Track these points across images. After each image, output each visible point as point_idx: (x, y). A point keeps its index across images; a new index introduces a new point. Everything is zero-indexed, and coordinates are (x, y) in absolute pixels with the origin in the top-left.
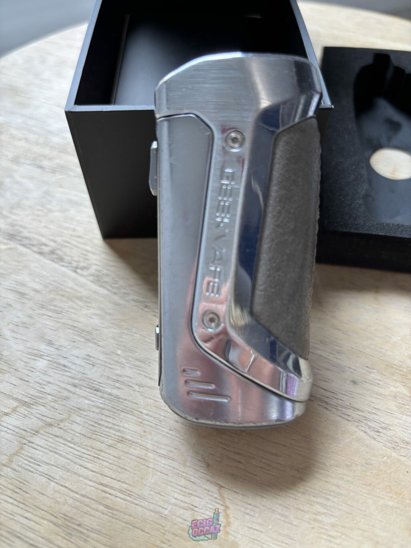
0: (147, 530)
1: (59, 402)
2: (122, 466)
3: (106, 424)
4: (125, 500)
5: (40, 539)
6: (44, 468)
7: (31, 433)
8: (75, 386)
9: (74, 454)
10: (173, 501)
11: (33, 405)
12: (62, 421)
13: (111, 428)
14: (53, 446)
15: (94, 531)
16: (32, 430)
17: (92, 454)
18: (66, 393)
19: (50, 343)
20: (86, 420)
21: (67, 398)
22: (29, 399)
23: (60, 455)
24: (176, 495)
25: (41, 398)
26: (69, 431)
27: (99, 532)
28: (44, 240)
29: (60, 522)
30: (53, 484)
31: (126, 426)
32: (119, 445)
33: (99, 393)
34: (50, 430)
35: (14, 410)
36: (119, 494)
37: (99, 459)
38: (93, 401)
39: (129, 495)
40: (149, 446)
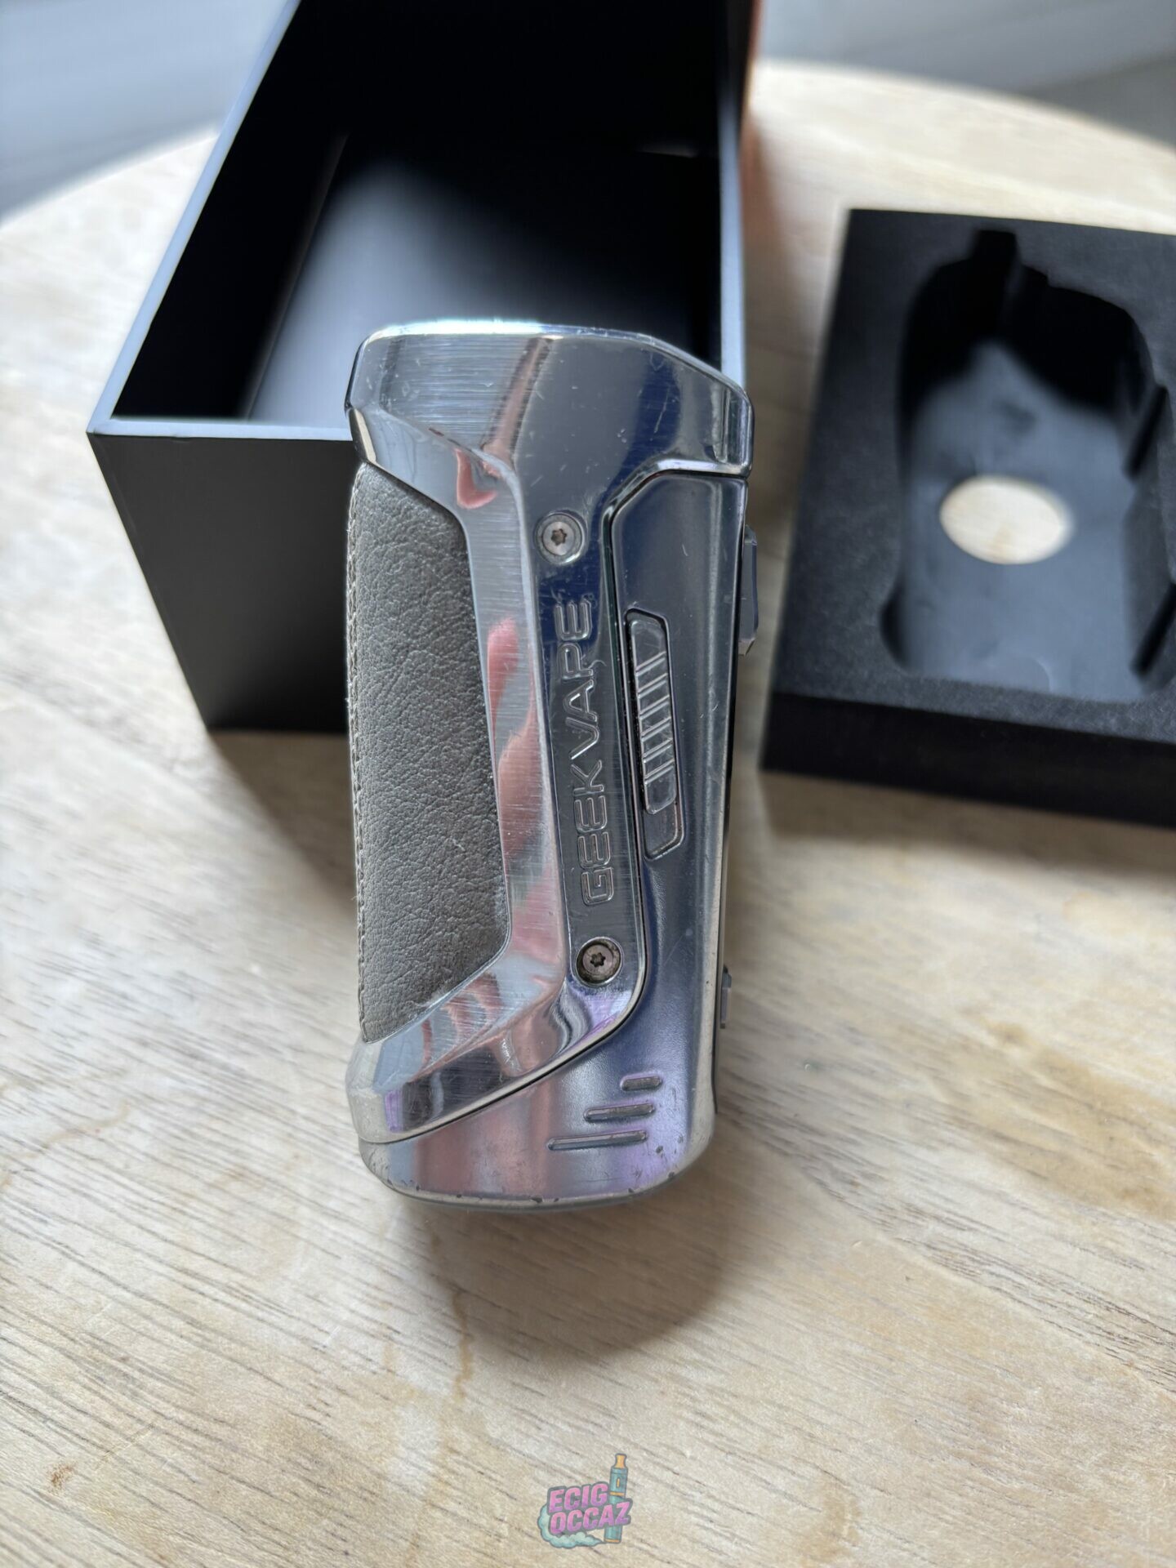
0: (277, 1377)
1: (104, 1081)
2: (236, 1232)
3: (209, 1135)
4: (235, 1309)
5: (31, 1386)
6: (55, 1230)
7: (31, 1148)
8: (144, 1043)
9: (127, 1200)
10: (345, 1316)
11: (42, 1083)
12: (106, 1123)
13: (218, 1145)
14: (82, 1179)
15: (156, 1373)
16: (36, 1141)
17: (168, 1202)
18: (120, 1061)
19: (94, 942)
20: (162, 1125)
21: (121, 1072)
22: (35, 1069)
23: (96, 1201)
24: (354, 1305)
25: (61, 1069)
26: (121, 1147)
27: (169, 1379)
28: (99, 690)
29: (79, 1351)
30: (71, 1266)
31: (255, 1141)
32: (235, 1187)
33: (199, 1064)
34: (76, 1143)
36: (222, 1296)
37: (184, 1213)
38: (183, 1081)
39: (246, 1299)
40: (303, 1190)
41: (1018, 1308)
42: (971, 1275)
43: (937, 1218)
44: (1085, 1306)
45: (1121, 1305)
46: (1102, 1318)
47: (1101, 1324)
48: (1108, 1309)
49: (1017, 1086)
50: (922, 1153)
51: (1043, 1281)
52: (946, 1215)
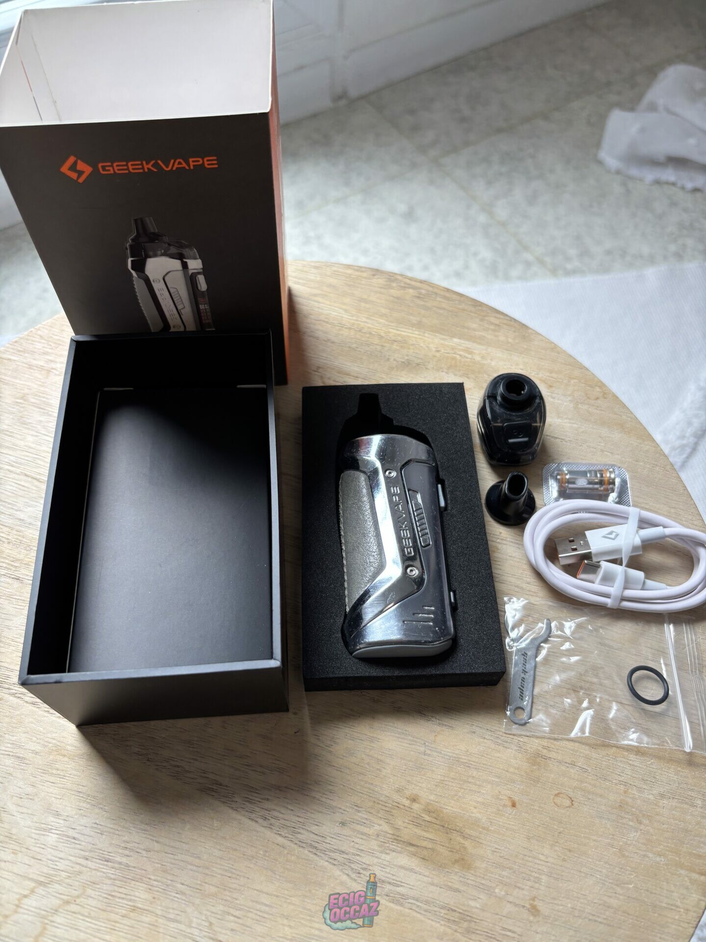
1: (73, 878)
2: (136, 934)
3: (119, 895)
7: (51, 913)
8: (86, 859)
9: (92, 928)
11: (49, 884)
12: (78, 897)
13: (123, 898)
14: (73, 922)
16: (52, 909)
17: (108, 926)
18: (78, 868)
19: (57, 814)
20: (100, 894)
21: (80, 873)
22: (44, 878)
23: (80, 930)
25: (55, 875)
26: (86, 906)
31: (137, 894)
32: (132, 915)
33: (109, 864)
34: (68, 907)
35: (32, 891)
37: (115, 930)
38: (105, 873)
40: (159, 912)
41: (418, 915)
42: (402, 905)
43: (390, 883)
44: (441, 910)
45: (453, 908)
46: (446, 914)
47: (446, 916)
48: (448, 910)
49: (417, 822)
50: (383, 856)
51: (427, 902)
52: (393, 881)
